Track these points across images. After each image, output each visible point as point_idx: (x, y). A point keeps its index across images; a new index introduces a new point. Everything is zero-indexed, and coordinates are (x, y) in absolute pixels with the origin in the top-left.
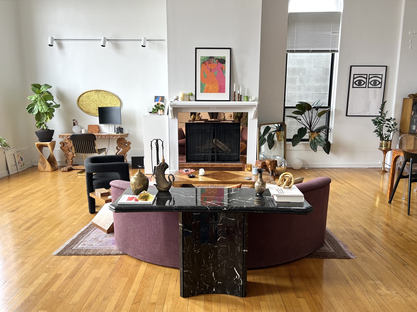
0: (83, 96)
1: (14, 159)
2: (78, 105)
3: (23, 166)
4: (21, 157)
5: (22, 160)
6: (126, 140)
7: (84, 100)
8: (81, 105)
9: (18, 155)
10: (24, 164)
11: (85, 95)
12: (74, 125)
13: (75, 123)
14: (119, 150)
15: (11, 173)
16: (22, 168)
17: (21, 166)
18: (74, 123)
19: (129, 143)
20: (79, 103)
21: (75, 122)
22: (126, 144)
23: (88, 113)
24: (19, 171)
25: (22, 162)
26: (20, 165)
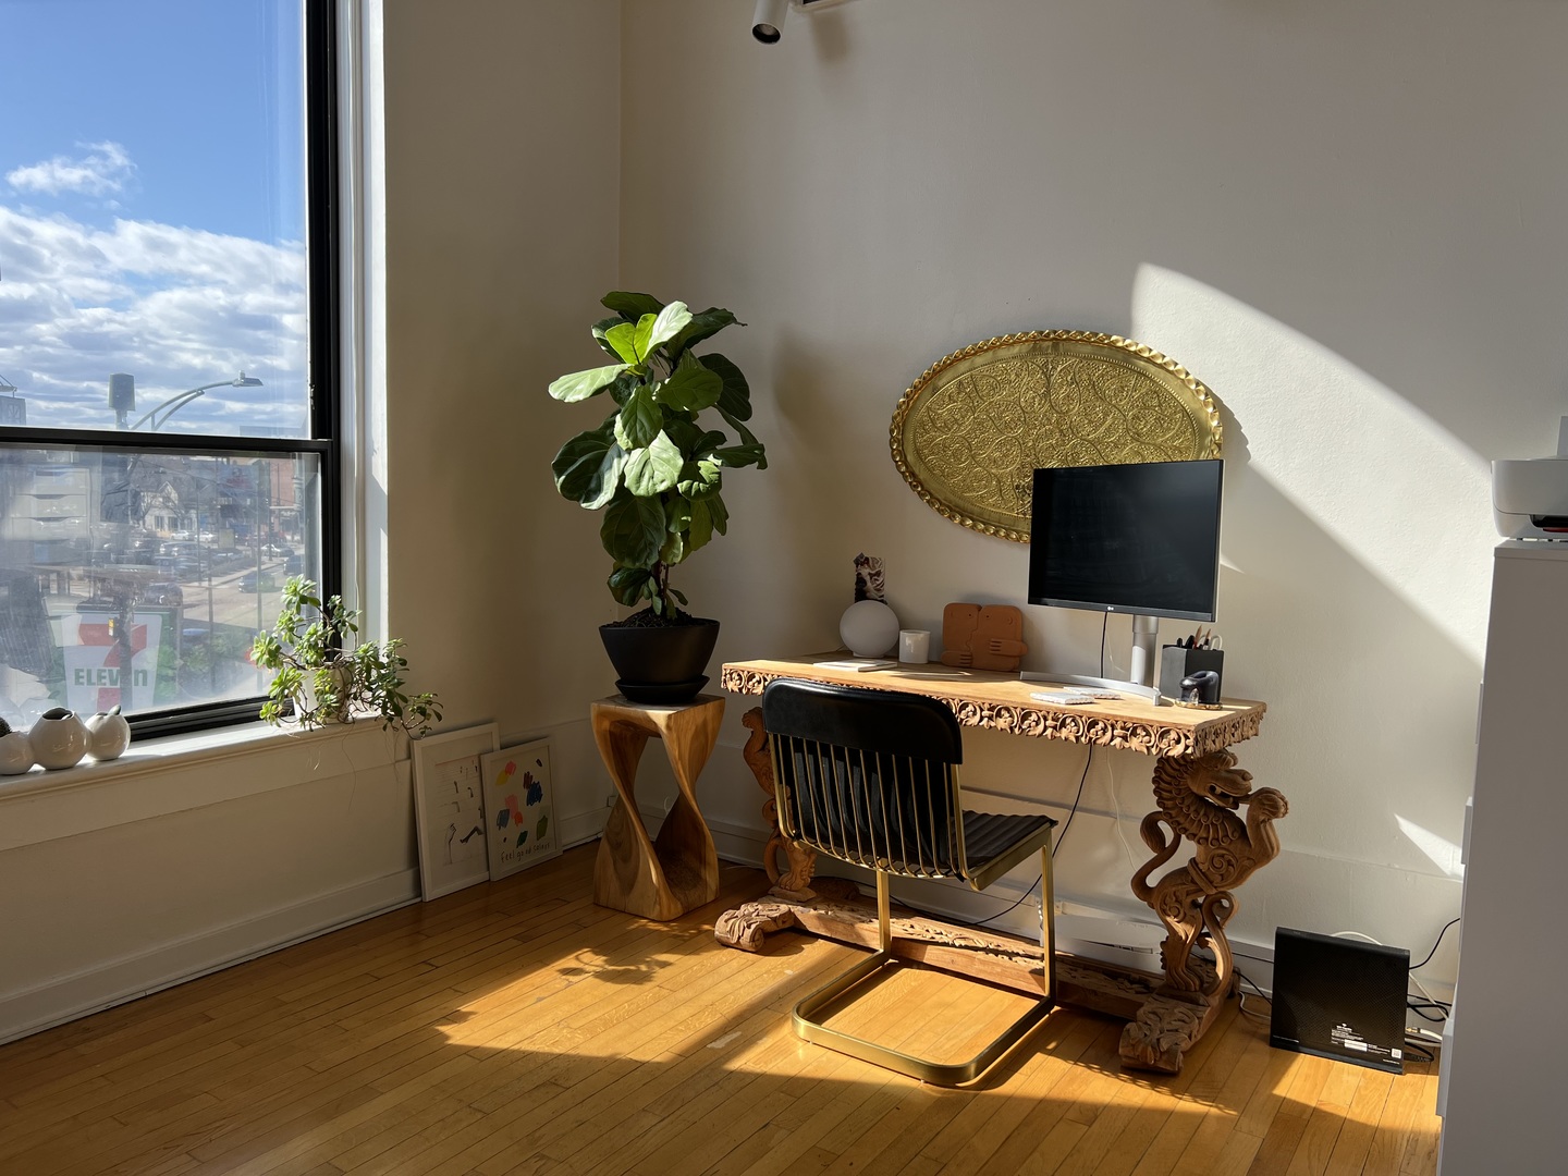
0: (935, 390)
1: (477, 792)
2: (899, 454)
3: (532, 836)
4: (528, 777)
5: (534, 793)
6: (1244, 776)
7: (944, 412)
8: (918, 452)
9: (510, 769)
10: (543, 822)
11: (948, 384)
12: (861, 594)
13: (868, 578)
14: (1164, 853)
15: (430, 893)
16: (520, 854)
17: (523, 838)
18: (860, 581)
19: (1269, 803)
20: (901, 443)
21: (865, 571)
22: (1242, 812)
23: (955, 509)
24: (502, 870)
25: (531, 814)
26: (512, 830)
